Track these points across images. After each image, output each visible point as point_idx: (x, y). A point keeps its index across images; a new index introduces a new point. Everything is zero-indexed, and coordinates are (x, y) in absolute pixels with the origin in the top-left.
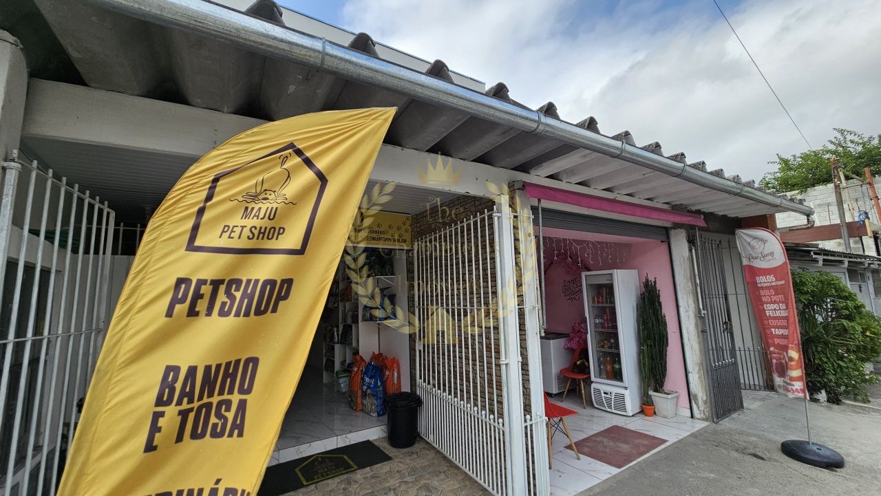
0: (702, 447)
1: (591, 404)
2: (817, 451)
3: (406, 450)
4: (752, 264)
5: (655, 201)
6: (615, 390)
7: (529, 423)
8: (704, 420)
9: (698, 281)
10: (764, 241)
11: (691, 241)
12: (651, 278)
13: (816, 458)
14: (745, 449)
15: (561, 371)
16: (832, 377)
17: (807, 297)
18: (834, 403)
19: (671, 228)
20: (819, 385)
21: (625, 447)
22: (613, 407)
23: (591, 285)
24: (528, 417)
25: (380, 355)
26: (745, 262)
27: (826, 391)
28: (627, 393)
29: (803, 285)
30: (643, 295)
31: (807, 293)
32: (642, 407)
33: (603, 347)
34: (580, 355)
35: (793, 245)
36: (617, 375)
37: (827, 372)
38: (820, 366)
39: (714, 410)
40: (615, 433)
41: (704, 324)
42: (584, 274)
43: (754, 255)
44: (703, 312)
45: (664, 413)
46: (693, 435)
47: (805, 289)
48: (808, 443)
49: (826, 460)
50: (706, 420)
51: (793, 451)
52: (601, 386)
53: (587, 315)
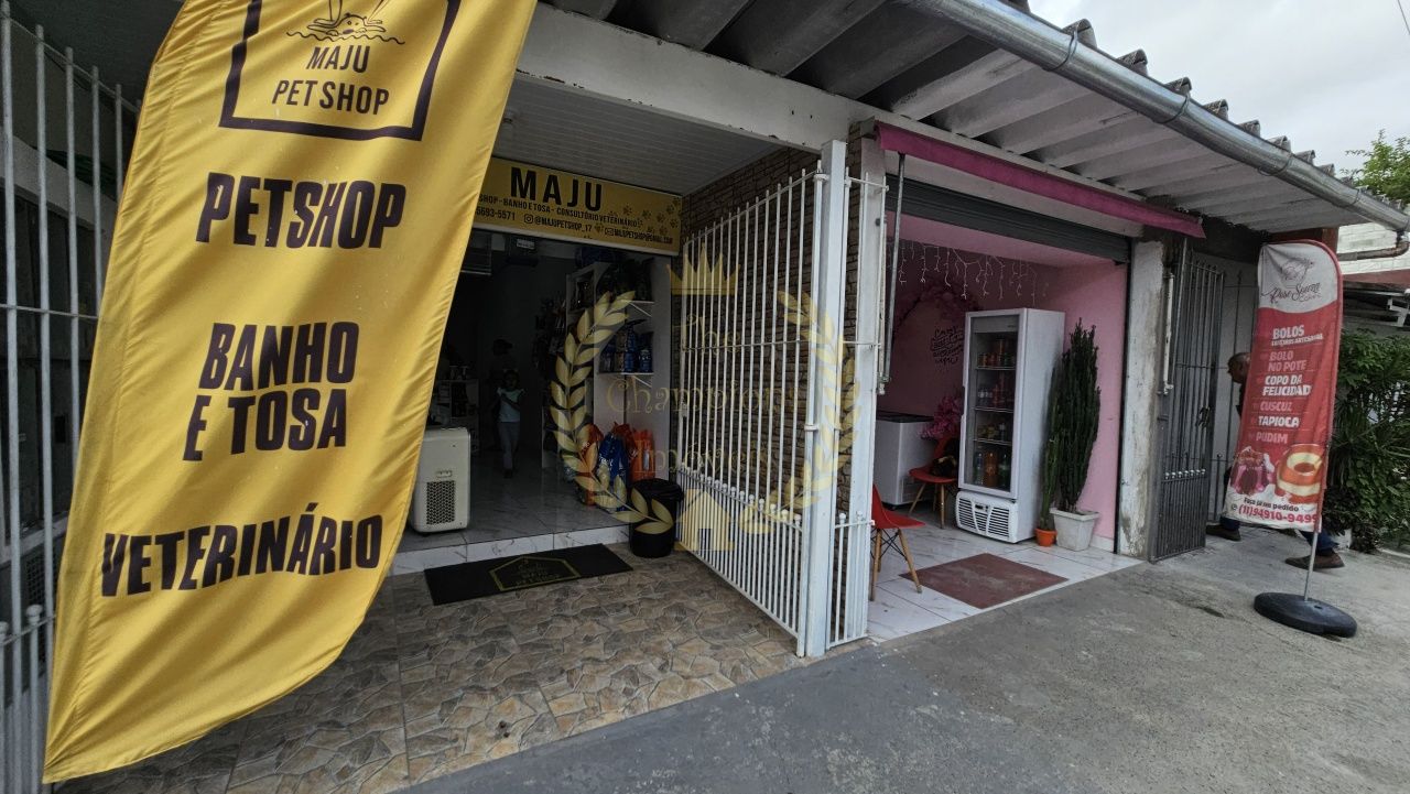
0: (1121, 592)
1: (953, 524)
2: (1314, 609)
3: (655, 560)
4: (1275, 307)
5: (1118, 186)
6: (994, 503)
7: (842, 525)
8: (1133, 556)
9: (1169, 335)
10: (1307, 263)
11: (1170, 265)
12: (1086, 327)
13: (1311, 620)
14: (1194, 599)
15: (911, 472)
16: (1370, 511)
17: (1359, 378)
18: (1361, 550)
19: (1138, 240)
20: (1343, 521)
21: (996, 583)
22: (987, 527)
23: (980, 336)
24: (843, 516)
25: (626, 426)
26: (1265, 303)
27: (1353, 531)
28: (1013, 508)
29: (1357, 357)
30: (1067, 355)
31: (1362, 370)
32: (1034, 532)
33: (985, 436)
34: (945, 449)
35: (1358, 287)
36: (1002, 481)
37: (1363, 502)
38: (1353, 491)
39: (1154, 541)
40: (984, 563)
41: (1164, 407)
42: (969, 316)
43: (1284, 289)
44: (1167, 386)
45: (1071, 543)
46: (1113, 576)
47: (1361, 364)
48: (1302, 598)
49: (1325, 624)
50: (1138, 556)
51: (1272, 608)
52: (974, 497)
53: (966, 384)
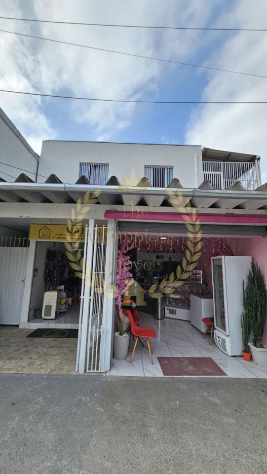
1: (214, 342)
6: (222, 336)
15: (205, 318)
22: (221, 347)
23: (214, 265)
28: (228, 340)
32: (242, 353)
45: (259, 361)
52: (218, 332)
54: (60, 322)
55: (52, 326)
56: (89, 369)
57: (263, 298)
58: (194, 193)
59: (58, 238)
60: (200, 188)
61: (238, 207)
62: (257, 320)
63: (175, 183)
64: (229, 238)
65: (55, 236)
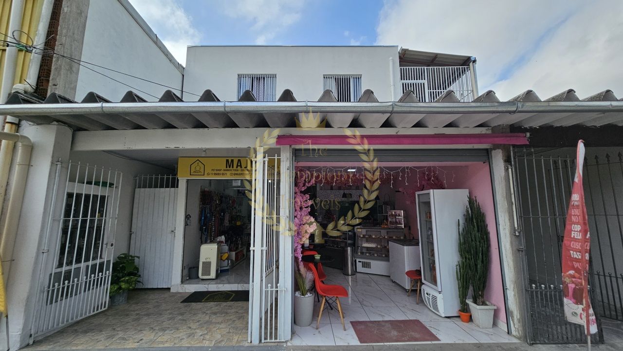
1: (422, 301)
6: (432, 292)
8: (519, 338)
9: (513, 200)
11: (507, 161)
19: (491, 149)
22: (432, 306)
28: (440, 297)
32: (458, 313)
36: (433, 280)
41: (520, 242)
42: (417, 193)
44: (517, 230)
45: (481, 322)
46: (478, 345)
52: (426, 287)
53: (419, 228)
54: (222, 283)
55: (213, 287)
56: (266, 339)
57: (484, 242)
58: (393, 108)
59: (215, 174)
60: (401, 101)
61: (450, 125)
62: (476, 270)
63: (369, 95)
64: (439, 167)
65: (211, 172)
